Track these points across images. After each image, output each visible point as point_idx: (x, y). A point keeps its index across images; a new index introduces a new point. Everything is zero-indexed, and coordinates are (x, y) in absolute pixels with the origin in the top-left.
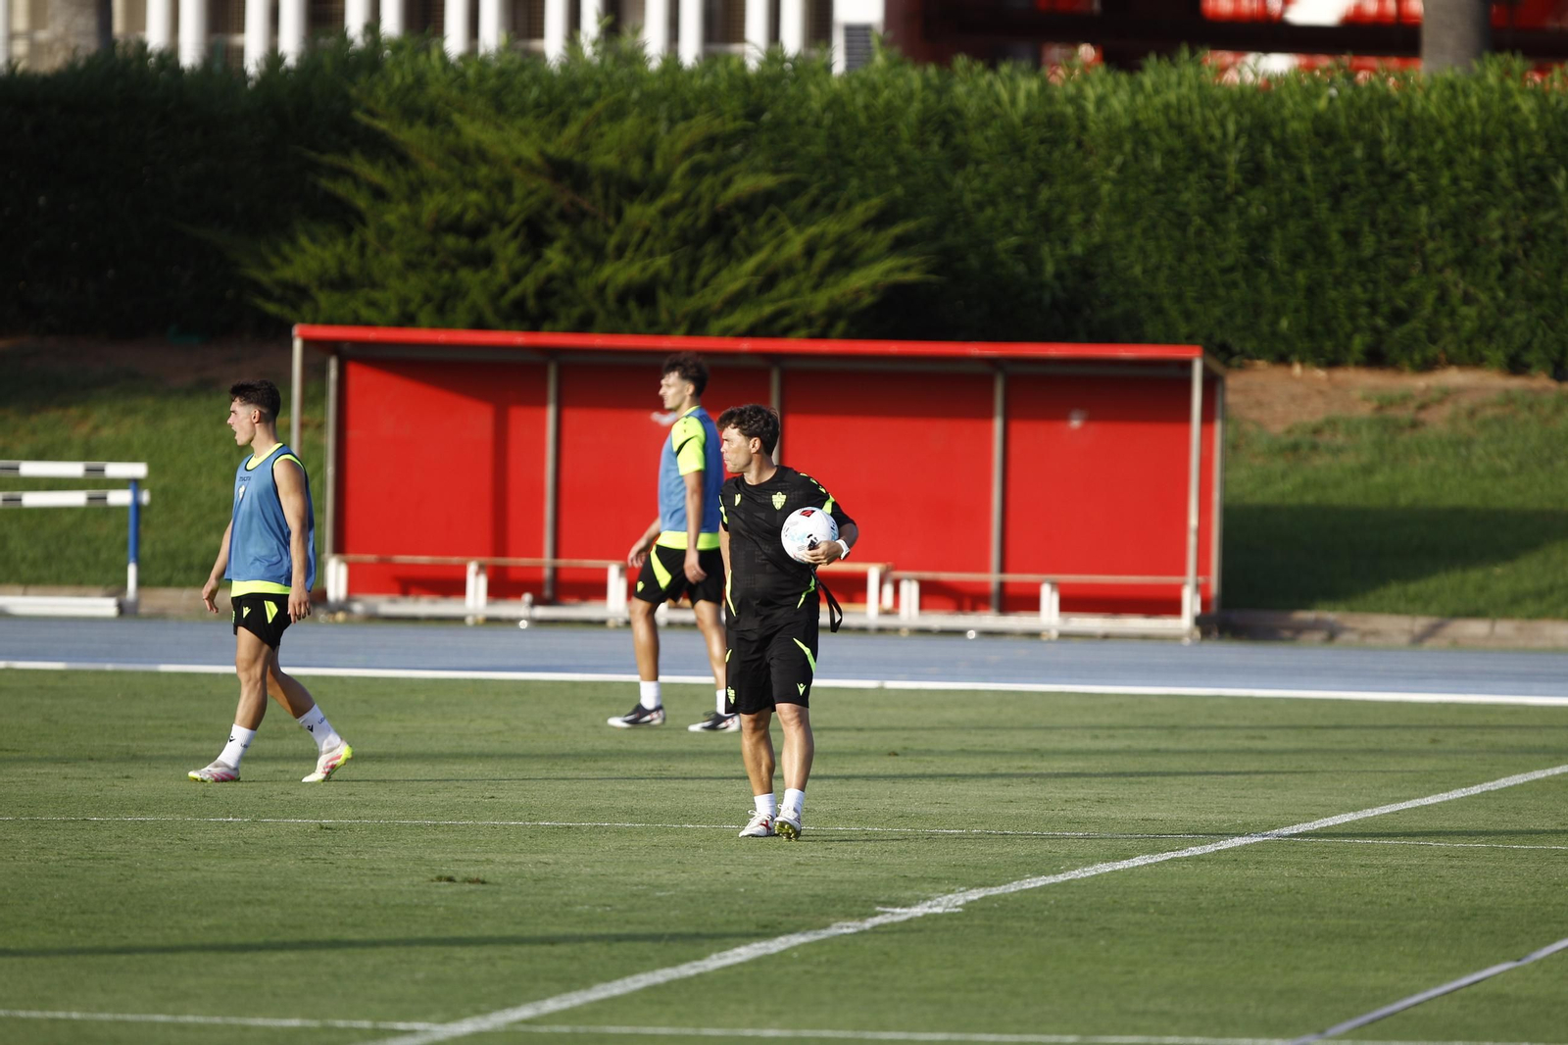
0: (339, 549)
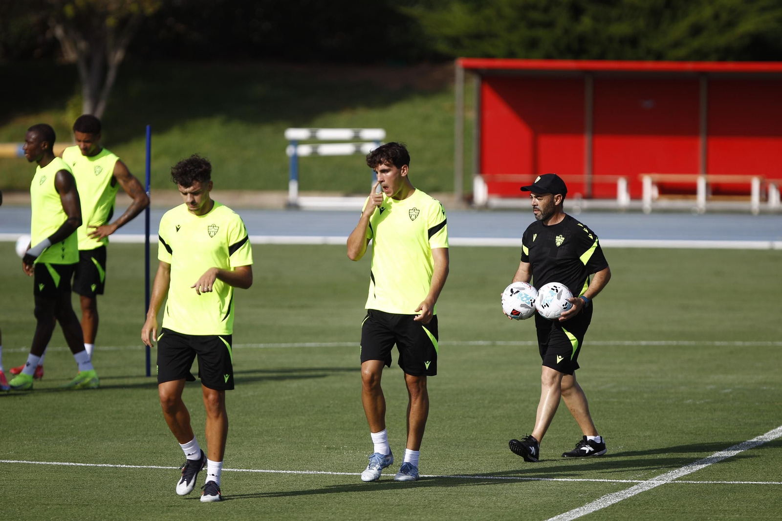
0: (481, 171)
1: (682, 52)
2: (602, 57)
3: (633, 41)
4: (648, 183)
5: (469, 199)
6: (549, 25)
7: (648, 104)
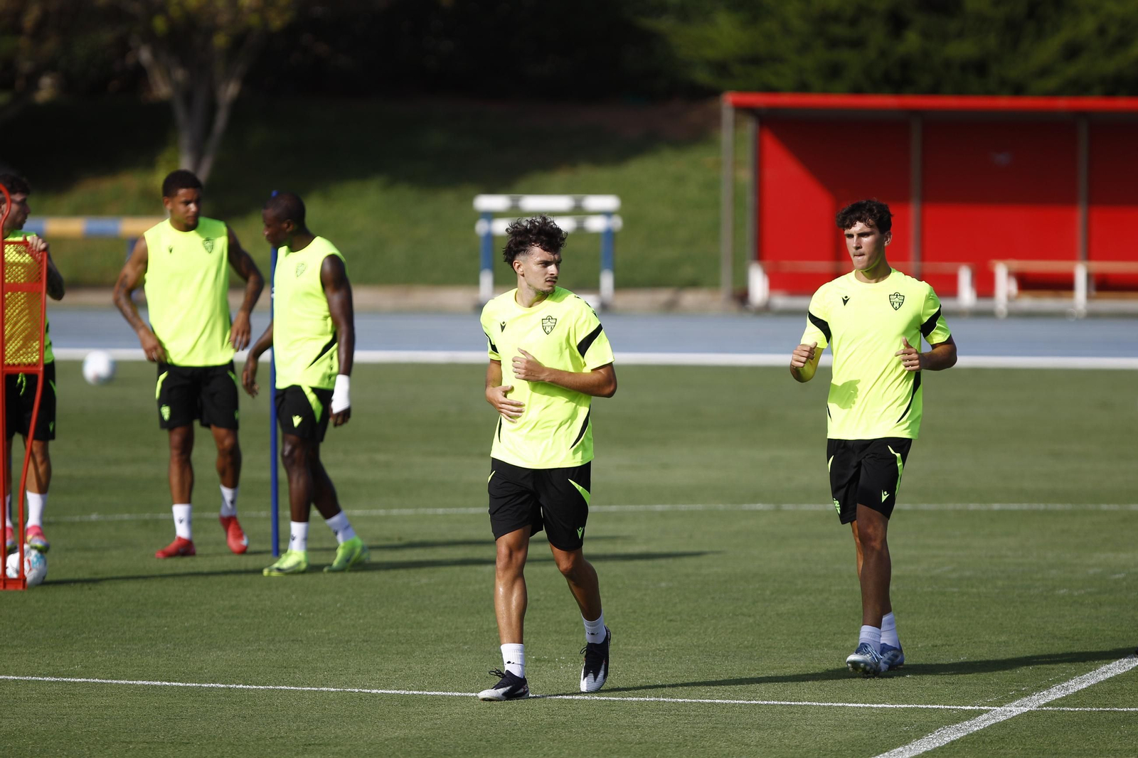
0: (760, 256)
1: (1052, 83)
2: (935, 90)
3: (979, 67)
4: (1001, 271)
5: (742, 297)
6: (857, 44)
7: (1002, 159)
